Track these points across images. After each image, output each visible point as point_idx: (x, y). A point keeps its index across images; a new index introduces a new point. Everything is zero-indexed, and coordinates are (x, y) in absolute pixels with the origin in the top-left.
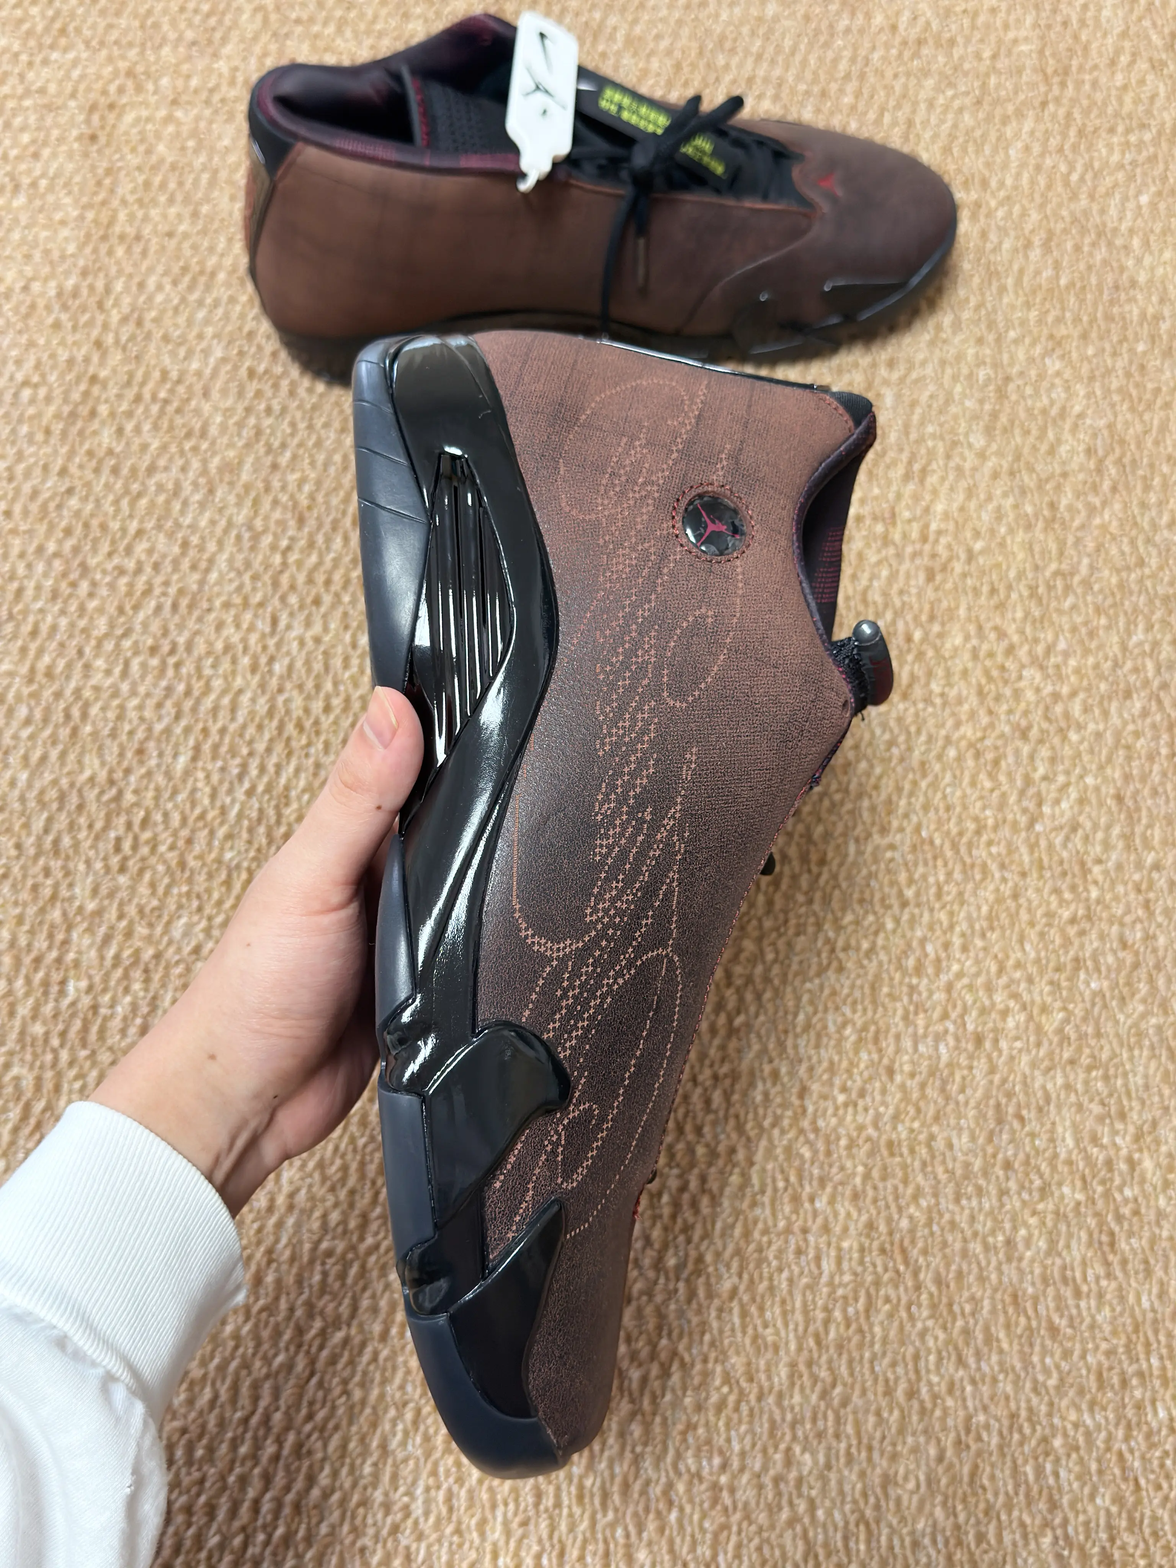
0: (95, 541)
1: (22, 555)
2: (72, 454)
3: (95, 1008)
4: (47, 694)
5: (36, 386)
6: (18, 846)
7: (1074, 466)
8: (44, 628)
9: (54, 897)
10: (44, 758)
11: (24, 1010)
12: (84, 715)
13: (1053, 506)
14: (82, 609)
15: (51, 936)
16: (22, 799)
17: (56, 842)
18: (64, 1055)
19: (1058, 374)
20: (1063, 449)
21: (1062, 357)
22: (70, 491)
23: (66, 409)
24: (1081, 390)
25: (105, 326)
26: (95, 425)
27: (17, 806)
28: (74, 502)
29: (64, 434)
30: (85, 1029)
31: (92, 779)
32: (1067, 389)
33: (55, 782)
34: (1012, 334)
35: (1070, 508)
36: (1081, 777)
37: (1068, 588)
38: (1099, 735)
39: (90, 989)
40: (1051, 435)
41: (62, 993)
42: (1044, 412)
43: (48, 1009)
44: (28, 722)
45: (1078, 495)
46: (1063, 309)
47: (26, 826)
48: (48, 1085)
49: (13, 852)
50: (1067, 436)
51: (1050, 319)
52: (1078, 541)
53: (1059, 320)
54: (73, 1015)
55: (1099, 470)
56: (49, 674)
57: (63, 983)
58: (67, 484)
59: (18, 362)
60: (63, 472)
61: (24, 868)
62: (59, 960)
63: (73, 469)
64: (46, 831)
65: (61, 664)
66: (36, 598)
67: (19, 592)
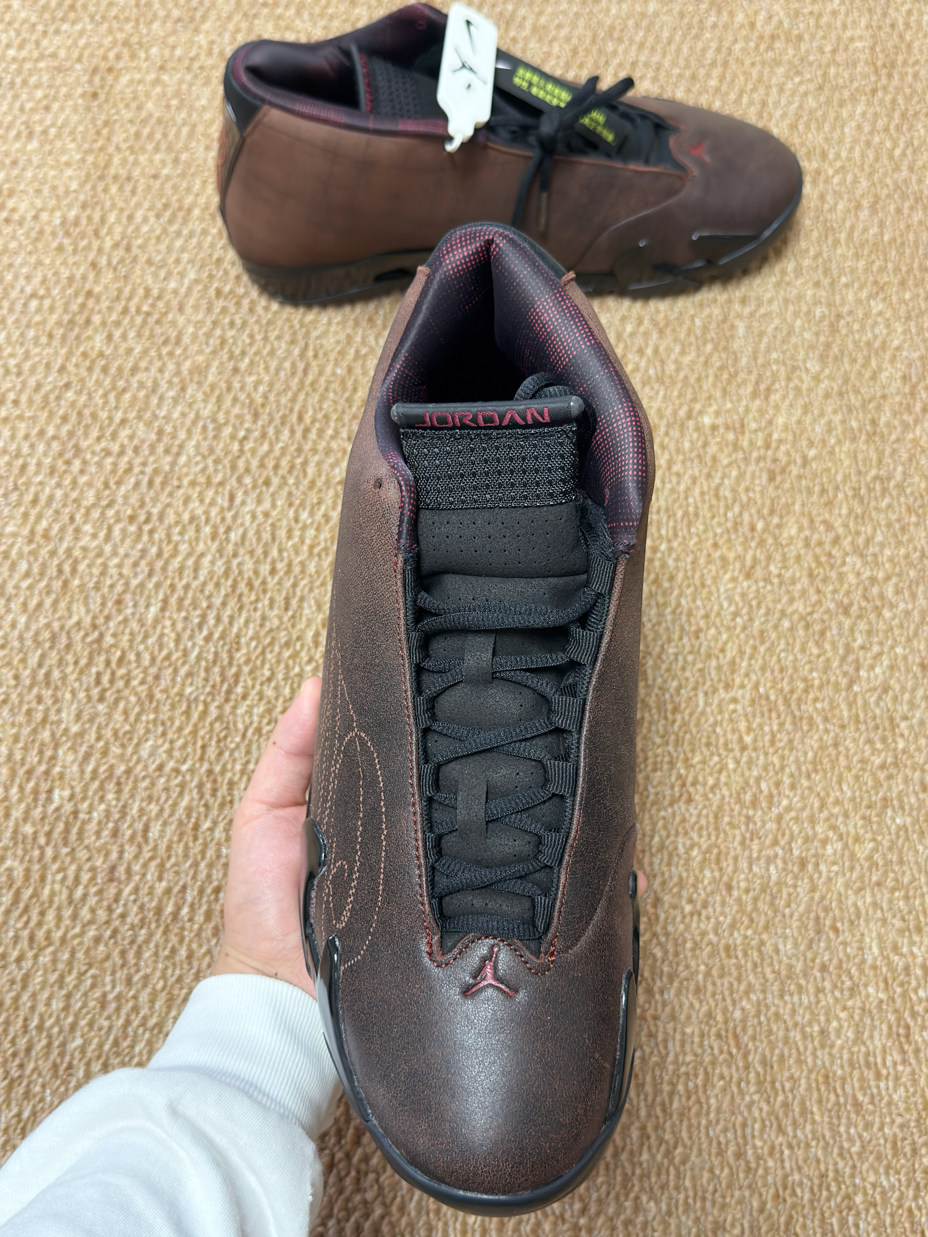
0: (87, 427)
1: (26, 437)
2: (70, 354)
3: (75, 813)
4: (44, 552)
5: (42, 298)
6: (17, 677)
7: (892, 390)
8: (43, 498)
9: (44, 720)
10: (40, 605)
11: (17, 813)
12: (74, 570)
13: (874, 422)
14: (74, 482)
15: (41, 752)
16: (21, 638)
17: (48, 675)
18: (49, 852)
19: (880, 313)
20: (884, 376)
21: (885, 299)
22: (67, 386)
23: (66, 318)
24: (899, 328)
25: (100, 250)
26: (90, 332)
27: (16, 644)
28: (70, 395)
29: (64, 338)
30: (67, 830)
31: (78, 623)
32: (888, 326)
33: (48, 625)
34: (844, 280)
35: (888, 425)
36: (892, 648)
37: (885, 490)
38: (907, 613)
39: (72, 797)
40: (874, 363)
41: (49, 800)
42: (869, 344)
43: (37, 813)
44: (27, 574)
45: (895, 414)
46: (886, 260)
47: (24, 661)
48: (35, 876)
49: (12, 682)
50: (886, 365)
51: (875, 268)
52: (894, 452)
53: (882, 269)
54: (57, 819)
55: (913, 394)
56: (46, 536)
57: (50, 791)
58: (65, 380)
59: (28, 278)
60: (62, 369)
61: (20, 695)
62: (47, 773)
63: (71, 368)
64: (40, 665)
65: (56, 527)
66: (37, 473)
67: (24, 467)
